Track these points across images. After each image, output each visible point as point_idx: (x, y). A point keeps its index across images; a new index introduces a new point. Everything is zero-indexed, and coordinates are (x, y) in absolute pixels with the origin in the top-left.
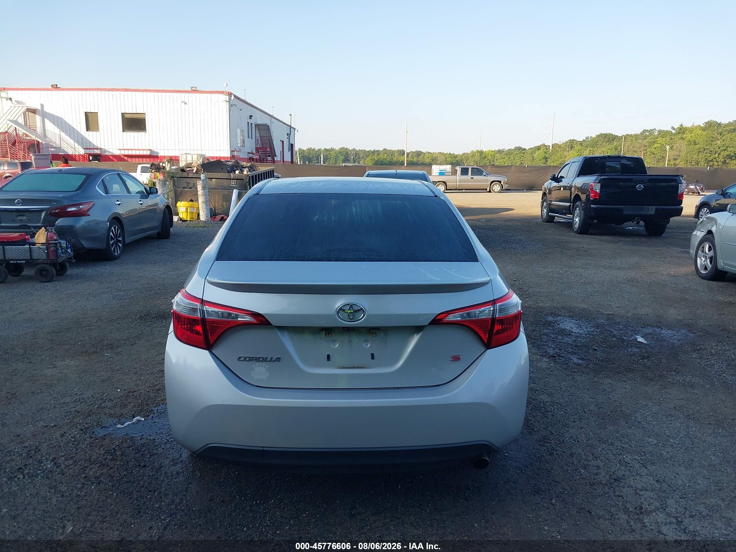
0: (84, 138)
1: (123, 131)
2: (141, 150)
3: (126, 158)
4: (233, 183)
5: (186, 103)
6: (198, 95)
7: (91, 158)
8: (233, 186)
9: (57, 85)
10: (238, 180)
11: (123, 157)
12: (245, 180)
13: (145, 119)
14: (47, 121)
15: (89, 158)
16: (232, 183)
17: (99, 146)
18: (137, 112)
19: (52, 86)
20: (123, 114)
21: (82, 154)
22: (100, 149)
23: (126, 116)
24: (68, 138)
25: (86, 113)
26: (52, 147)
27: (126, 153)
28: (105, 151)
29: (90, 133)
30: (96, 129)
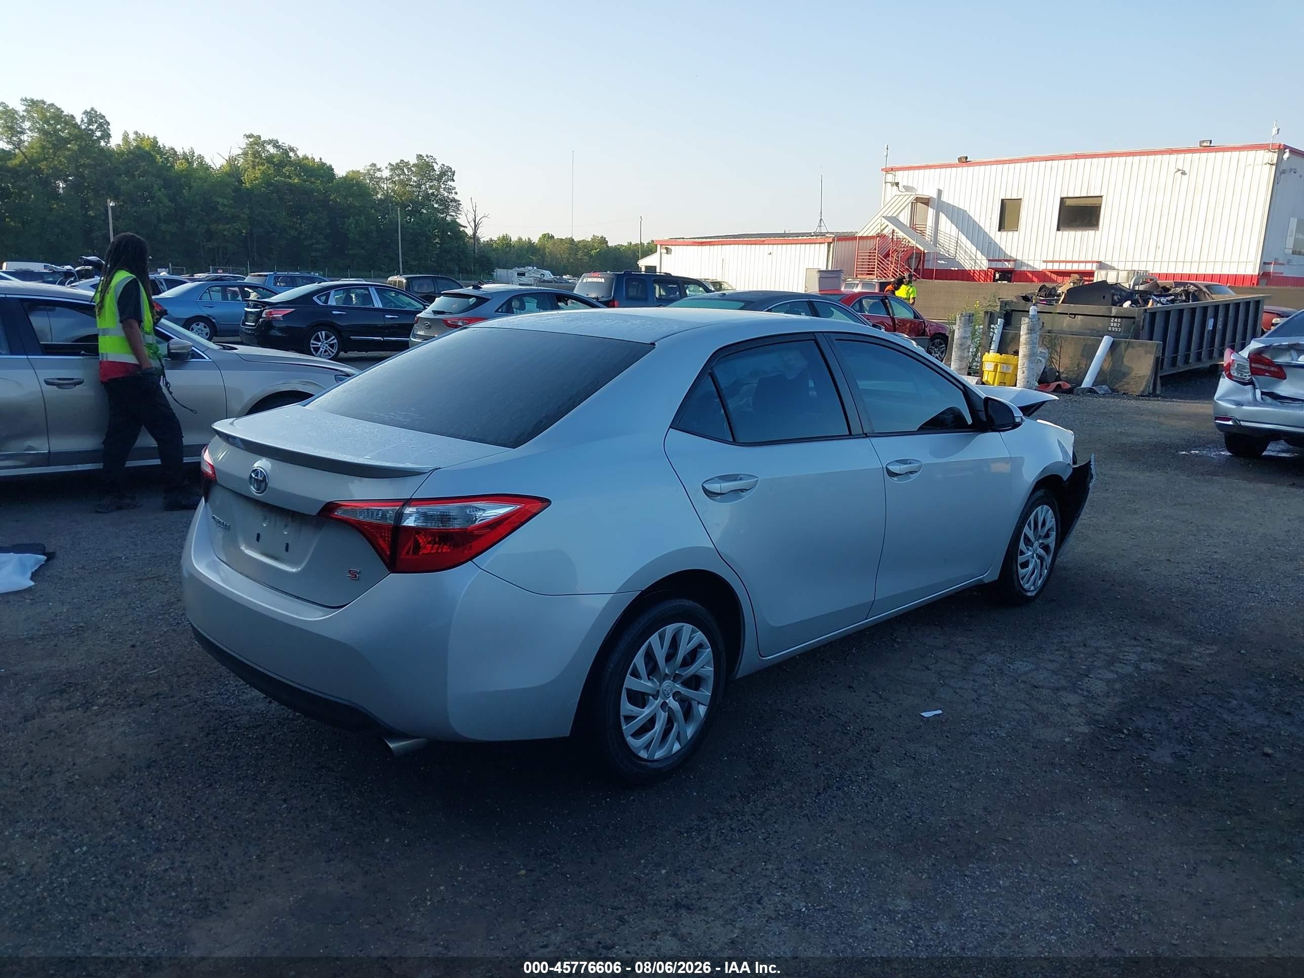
0: (993, 243)
1: (1058, 229)
2: (1082, 262)
3: (1054, 276)
4: (1114, 324)
5: (1184, 173)
6: (1212, 155)
7: (997, 276)
8: (1113, 329)
9: (966, 158)
10: (1124, 320)
11: (1049, 274)
12: (1137, 319)
13: (1100, 207)
14: (943, 217)
15: (995, 276)
16: (1112, 324)
17: (1014, 256)
18: (1089, 195)
19: (960, 159)
20: (1062, 200)
21: (985, 269)
22: (1015, 260)
23: (1068, 202)
24: (969, 244)
25: (1003, 200)
26: (943, 258)
27: (1056, 267)
28: (1022, 264)
29: (1004, 233)
30: (1015, 227)
